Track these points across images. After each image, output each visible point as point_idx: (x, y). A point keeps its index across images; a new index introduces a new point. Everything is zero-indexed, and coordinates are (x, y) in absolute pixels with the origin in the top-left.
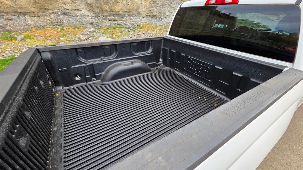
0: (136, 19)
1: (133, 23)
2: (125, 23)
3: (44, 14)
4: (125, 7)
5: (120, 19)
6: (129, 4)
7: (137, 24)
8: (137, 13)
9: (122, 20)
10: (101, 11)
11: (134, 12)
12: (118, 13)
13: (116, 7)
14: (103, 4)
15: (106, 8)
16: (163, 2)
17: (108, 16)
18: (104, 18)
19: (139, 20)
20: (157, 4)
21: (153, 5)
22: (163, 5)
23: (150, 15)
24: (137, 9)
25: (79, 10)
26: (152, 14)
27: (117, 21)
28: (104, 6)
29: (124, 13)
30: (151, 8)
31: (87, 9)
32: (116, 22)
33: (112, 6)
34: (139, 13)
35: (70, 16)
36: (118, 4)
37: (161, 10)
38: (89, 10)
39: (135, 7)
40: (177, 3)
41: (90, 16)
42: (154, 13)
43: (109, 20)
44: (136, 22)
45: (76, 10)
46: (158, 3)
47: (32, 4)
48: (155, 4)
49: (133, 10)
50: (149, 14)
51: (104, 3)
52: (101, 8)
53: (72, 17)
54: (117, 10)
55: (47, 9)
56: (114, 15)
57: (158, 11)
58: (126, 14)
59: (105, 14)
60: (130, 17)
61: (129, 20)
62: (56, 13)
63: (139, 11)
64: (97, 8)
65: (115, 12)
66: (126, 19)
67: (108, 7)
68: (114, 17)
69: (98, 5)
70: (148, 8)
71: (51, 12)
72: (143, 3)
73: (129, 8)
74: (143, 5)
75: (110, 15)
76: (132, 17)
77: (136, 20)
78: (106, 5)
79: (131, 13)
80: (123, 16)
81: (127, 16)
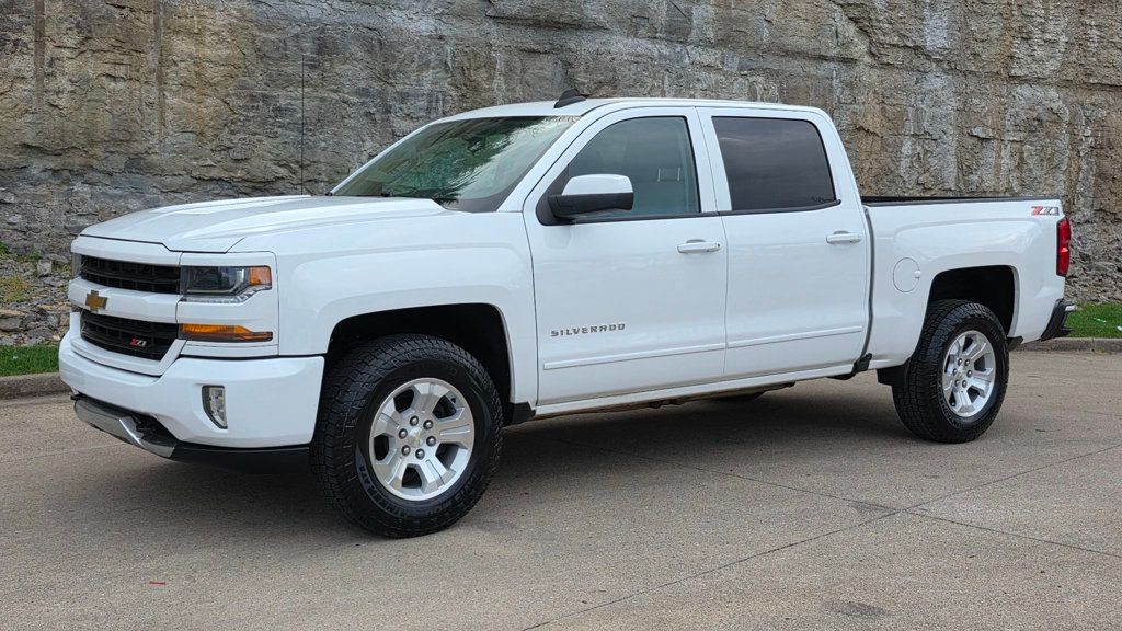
0: (113, 197)
2: (17, 218)
4: (29, 117)
6: (63, 101)
8: (119, 161)
11: (98, 151)
16: (323, 100)
20: (279, 109)
21: (248, 119)
22: (321, 122)
23: (225, 175)
24: (122, 137)
26: (239, 174)
29: (18, 160)
30: (233, 133)
34: (137, 164)
37: (310, 148)
39: (105, 123)
42: (255, 162)
46: (282, 103)
48: (267, 111)
49: (92, 143)
50: (215, 173)
57: (284, 154)
58: (36, 167)
60: (67, 182)
63: (139, 147)
66: (34, 196)
70: (210, 133)
72: (171, 100)
74: (169, 116)
76: (78, 187)
79: (76, 160)
81: (43, 175)
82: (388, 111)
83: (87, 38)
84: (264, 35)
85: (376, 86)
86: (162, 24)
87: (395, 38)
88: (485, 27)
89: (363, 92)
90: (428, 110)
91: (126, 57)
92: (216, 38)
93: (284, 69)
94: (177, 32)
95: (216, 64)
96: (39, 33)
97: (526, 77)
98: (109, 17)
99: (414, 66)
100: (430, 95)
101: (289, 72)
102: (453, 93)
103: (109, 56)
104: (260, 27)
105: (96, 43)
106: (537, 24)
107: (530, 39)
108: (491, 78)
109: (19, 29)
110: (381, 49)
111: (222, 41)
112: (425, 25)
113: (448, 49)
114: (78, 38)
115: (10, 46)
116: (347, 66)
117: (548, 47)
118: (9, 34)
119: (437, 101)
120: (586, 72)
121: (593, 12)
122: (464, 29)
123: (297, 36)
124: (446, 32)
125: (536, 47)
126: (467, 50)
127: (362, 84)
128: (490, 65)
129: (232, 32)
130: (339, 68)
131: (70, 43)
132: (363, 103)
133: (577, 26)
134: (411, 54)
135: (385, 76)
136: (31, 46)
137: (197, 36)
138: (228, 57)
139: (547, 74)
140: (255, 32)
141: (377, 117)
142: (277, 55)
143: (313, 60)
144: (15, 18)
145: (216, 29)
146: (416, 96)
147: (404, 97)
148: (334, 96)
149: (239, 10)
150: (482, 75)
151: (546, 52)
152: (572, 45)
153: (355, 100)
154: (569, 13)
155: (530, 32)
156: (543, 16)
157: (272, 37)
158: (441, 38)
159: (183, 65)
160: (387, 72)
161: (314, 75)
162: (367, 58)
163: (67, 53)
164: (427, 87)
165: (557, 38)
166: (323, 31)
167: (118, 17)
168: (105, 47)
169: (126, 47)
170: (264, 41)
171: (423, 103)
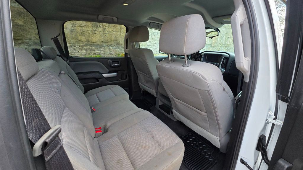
1: (111, 52)
5: (97, 49)
7: (116, 53)
9: (100, 50)
10: (77, 41)
12: (95, 43)
13: (92, 37)
14: (78, 35)
15: (83, 38)
17: (84, 46)
18: (80, 47)
19: (118, 50)
27: (94, 50)
28: (80, 37)
32: (93, 52)
33: (88, 37)
36: (95, 35)
40: (157, 35)
43: (86, 50)
44: (115, 52)
51: (80, 34)
52: (77, 39)
54: (94, 40)
56: (91, 45)
59: (81, 44)
61: (107, 49)
64: (73, 38)
65: (91, 42)
67: (84, 38)
68: (91, 47)
69: (73, 35)
73: (107, 39)
75: (86, 45)
77: (115, 50)
78: (81, 35)
80: (101, 46)
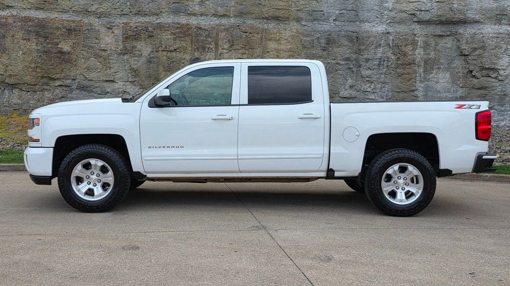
3: (45, 87)
25: (113, 81)
31: (130, 80)
35: (92, 92)
38: (134, 82)
41: (132, 93)
45: (107, 81)
47: (30, 70)
53: (95, 95)
55: (53, 78)
62: (66, 86)
71: (57, 83)
82: (360, 66)
83: (232, 45)
84: (305, 38)
85: (354, 56)
86: (264, 37)
87: (365, 35)
88: (413, 26)
89: (347, 59)
90: (379, 65)
91: (247, 51)
92: (286, 41)
93: (312, 52)
94: (270, 40)
95: (285, 51)
96: (217, 44)
97: (438, 48)
98: (241, 37)
99: (373, 46)
100: (380, 59)
101: (314, 53)
102: (393, 57)
103: (241, 51)
104: (304, 36)
105: (235, 47)
106: (441, 23)
107: (439, 30)
108: (414, 50)
109: (210, 44)
110: (357, 41)
111: (289, 42)
112: (381, 28)
113: (391, 38)
114: (229, 45)
115: (207, 49)
116: (340, 49)
117: (448, 33)
118: (207, 45)
119: (384, 61)
120: (466, 43)
121: (471, 15)
122: (402, 29)
123: (318, 38)
124: (391, 30)
125: (441, 34)
126: (401, 37)
127: (347, 56)
128: (414, 43)
129: (293, 38)
130: (336, 50)
131: (226, 47)
132: (347, 64)
133: (464, 22)
134: (372, 42)
135: (359, 52)
136: (213, 49)
137: (278, 41)
138: (290, 49)
139: (449, 45)
140: (302, 37)
141: (354, 69)
142: (310, 46)
143: (325, 47)
144: (209, 40)
145: (286, 38)
146: (373, 59)
147: (367, 60)
148: (333, 61)
149: (297, 29)
150: (410, 48)
151: (448, 36)
152: (461, 31)
153: (343, 63)
154: (458, 16)
155: (439, 27)
156: (443, 19)
157: (308, 39)
158: (388, 33)
159: (272, 52)
160: (360, 50)
161: (324, 53)
162: (350, 44)
163: (225, 51)
164: (379, 55)
165: (453, 29)
166: (330, 35)
167: (244, 36)
168: (239, 48)
169: (247, 47)
170: (305, 41)
171: (377, 62)
